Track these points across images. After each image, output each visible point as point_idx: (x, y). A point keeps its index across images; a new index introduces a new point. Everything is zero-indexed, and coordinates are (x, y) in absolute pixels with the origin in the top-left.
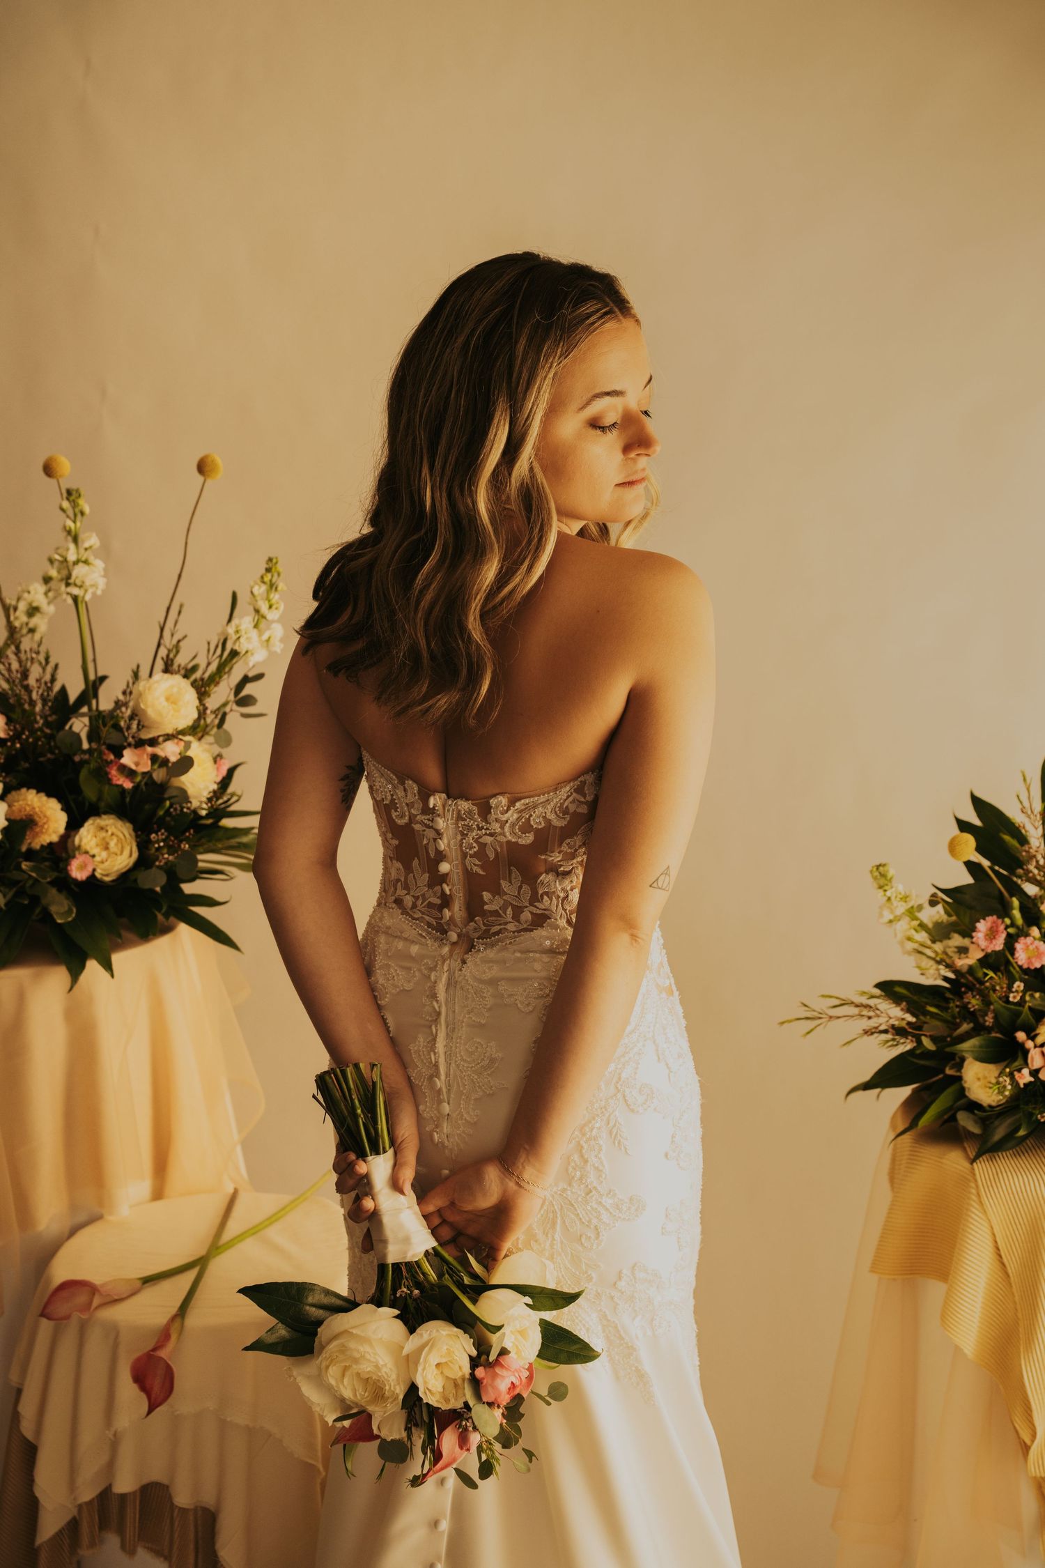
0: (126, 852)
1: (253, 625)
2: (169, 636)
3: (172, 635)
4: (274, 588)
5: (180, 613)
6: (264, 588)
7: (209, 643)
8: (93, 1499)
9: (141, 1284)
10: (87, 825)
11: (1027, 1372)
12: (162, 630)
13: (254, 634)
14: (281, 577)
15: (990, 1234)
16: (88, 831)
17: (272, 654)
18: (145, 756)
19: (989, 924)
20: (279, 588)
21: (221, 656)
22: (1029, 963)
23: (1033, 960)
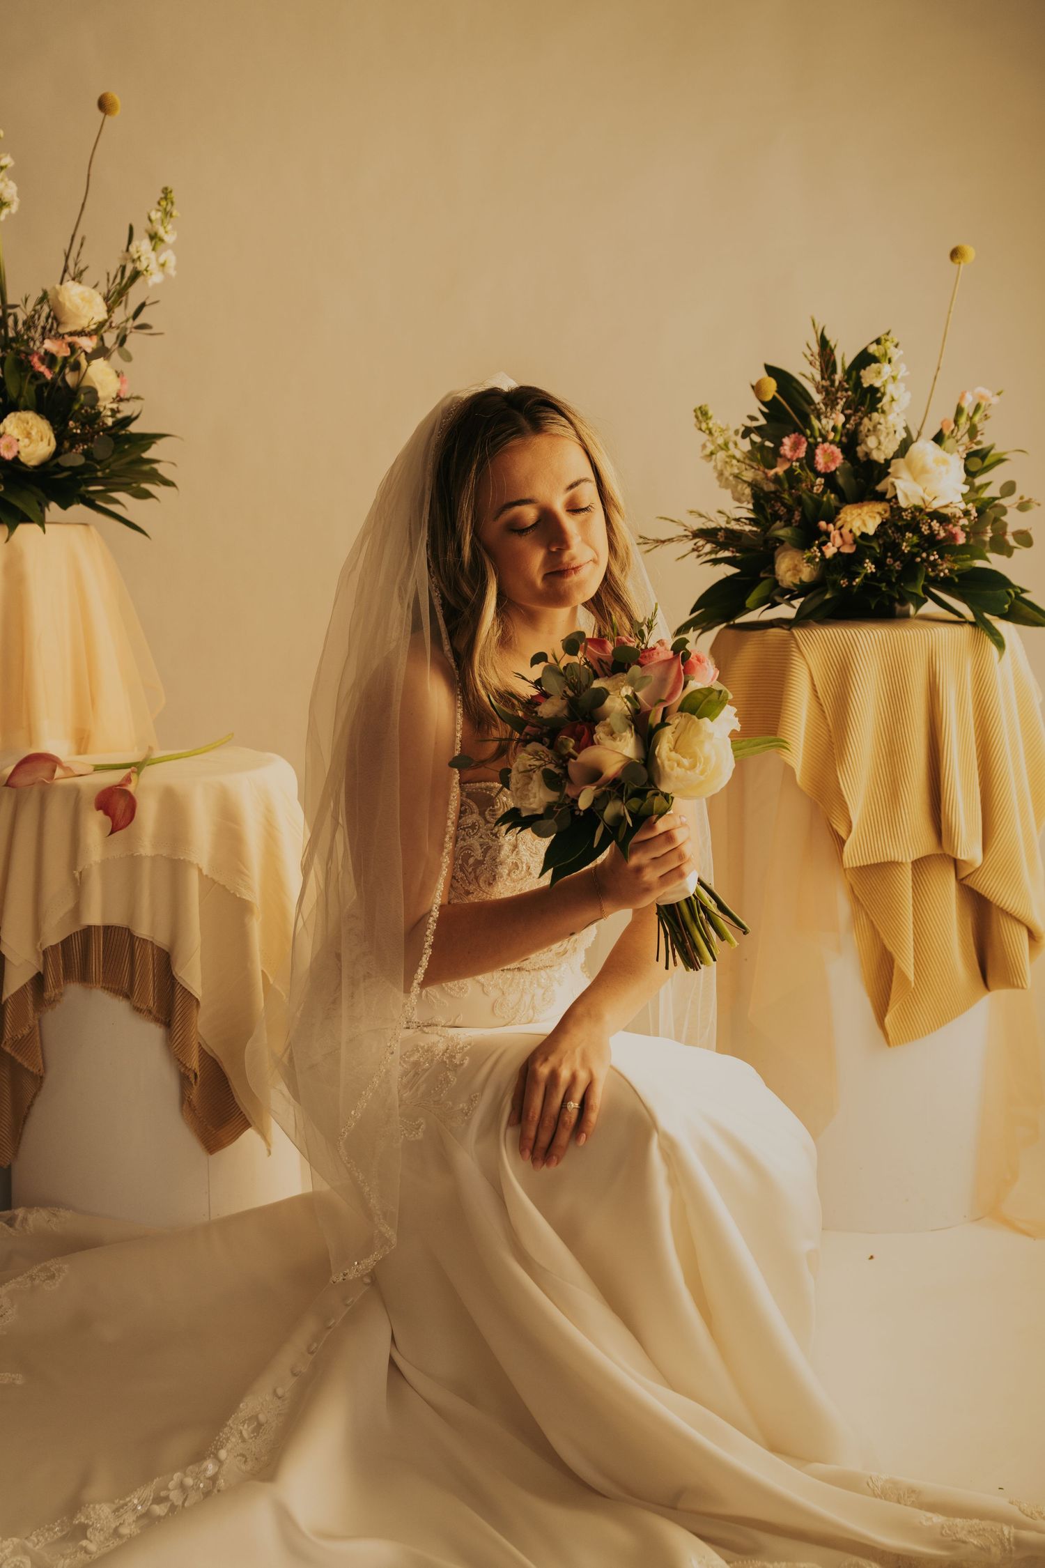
0: (46, 441)
1: (151, 248)
2: (73, 266)
3: (76, 265)
4: (169, 214)
5: (82, 245)
6: (159, 214)
7: (108, 274)
8: (58, 944)
9: (93, 769)
10: (9, 416)
11: (842, 780)
12: (67, 258)
13: (152, 255)
14: (175, 206)
15: (808, 675)
16: (11, 422)
17: (167, 277)
18: (64, 345)
19: (792, 440)
20: (174, 214)
21: (120, 284)
22: (825, 468)
23: (829, 464)
